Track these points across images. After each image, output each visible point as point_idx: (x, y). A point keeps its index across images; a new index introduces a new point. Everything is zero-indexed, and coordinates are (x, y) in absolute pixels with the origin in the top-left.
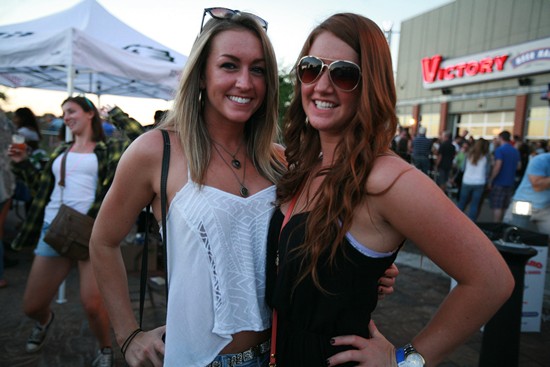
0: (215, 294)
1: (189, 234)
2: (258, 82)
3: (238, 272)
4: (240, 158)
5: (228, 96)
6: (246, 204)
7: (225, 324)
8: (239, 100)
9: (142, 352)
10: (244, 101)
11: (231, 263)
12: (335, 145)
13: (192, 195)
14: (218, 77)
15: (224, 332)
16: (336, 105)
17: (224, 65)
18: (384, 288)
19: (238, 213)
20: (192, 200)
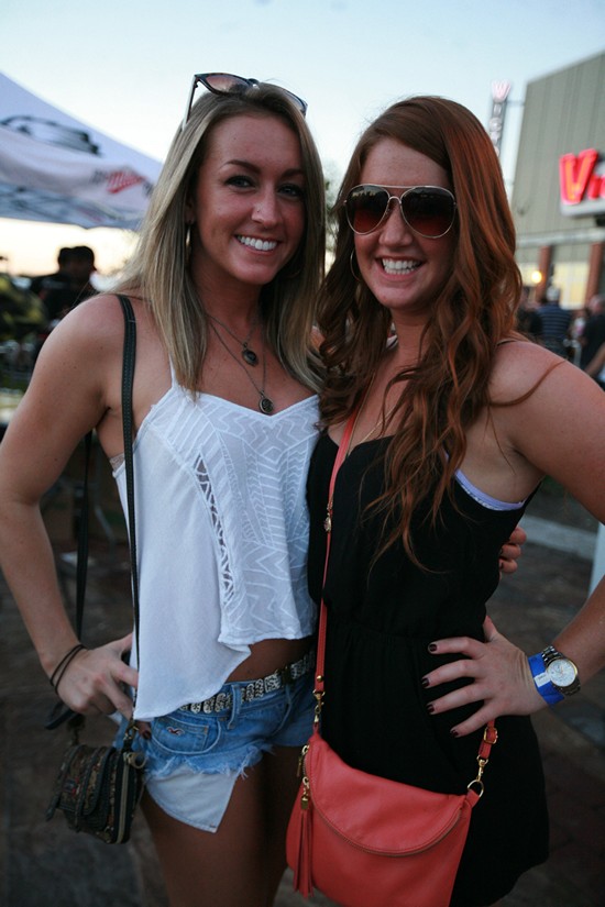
0: (222, 579)
1: (177, 476)
2: (291, 212)
3: (259, 543)
4: (256, 348)
5: (237, 236)
6: (271, 426)
7: (239, 629)
8: (258, 244)
9: (90, 682)
10: (266, 246)
11: (248, 526)
12: (423, 327)
13: (180, 410)
14: (220, 203)
15: (238, 641)
16: (419, 264)
17: (232, 181)
18: (506, 563)
19: (259, 441)
20: (182, 418)
